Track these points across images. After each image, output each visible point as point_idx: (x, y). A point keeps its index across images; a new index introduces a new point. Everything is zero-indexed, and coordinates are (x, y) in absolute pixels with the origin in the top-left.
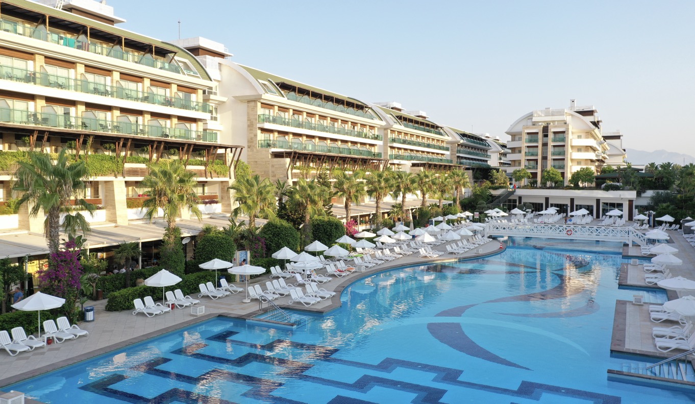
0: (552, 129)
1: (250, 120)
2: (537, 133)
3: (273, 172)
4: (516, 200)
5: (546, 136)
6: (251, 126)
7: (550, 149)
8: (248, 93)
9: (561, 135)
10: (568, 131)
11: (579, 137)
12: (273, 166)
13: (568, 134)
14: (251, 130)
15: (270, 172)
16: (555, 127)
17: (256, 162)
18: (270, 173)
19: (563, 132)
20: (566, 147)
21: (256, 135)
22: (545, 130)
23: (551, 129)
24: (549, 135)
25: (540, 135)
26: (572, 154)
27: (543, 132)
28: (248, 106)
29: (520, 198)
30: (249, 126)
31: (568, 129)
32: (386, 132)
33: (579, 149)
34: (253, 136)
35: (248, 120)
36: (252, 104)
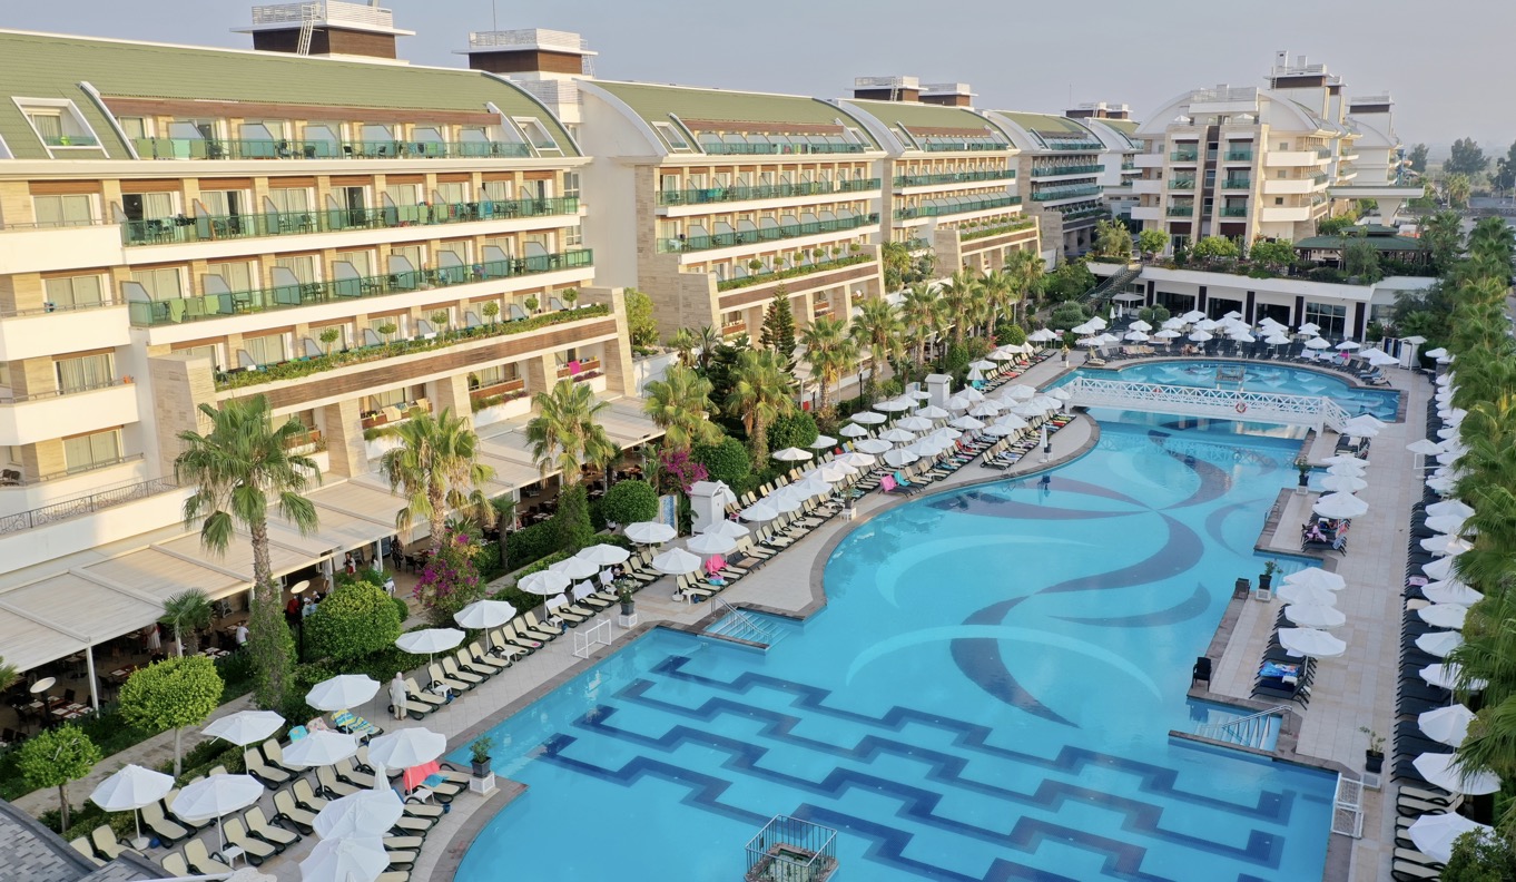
0: (1226, 134)
1: (641, 201)
2: (1197, 141)
3: (685, 298)
4: (1143, 286)
5: (1214, 147)
6: (642, 211)
7: (1221, 176)
8: (637, 151)
9: (1243, 148)
10: (1259, 139)
11: (1284, 147)
12: (685, 287)
13: (1258, 145)
14: (643, 219)
15: (681, 298)
16: (1233, 129)
17: (654, 278)
18: (681, 301)
19: (1251, 140)
20: (1251, 173)
21: (652, 230)
22: (1213, 134)
23: (1224, 134)
24: (1219, 146)
25: (1202, 147)
26: (1265, 185)
27: (1208, 140)
28: (636, 174)
29: (1151, 284)
30: (638, 212)
31: (1259, 134)
32: (888, 165)
33: (1281, 173)
34: (647, 231)
35: (637, 201)
36: (644, 171)
